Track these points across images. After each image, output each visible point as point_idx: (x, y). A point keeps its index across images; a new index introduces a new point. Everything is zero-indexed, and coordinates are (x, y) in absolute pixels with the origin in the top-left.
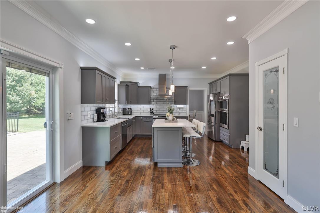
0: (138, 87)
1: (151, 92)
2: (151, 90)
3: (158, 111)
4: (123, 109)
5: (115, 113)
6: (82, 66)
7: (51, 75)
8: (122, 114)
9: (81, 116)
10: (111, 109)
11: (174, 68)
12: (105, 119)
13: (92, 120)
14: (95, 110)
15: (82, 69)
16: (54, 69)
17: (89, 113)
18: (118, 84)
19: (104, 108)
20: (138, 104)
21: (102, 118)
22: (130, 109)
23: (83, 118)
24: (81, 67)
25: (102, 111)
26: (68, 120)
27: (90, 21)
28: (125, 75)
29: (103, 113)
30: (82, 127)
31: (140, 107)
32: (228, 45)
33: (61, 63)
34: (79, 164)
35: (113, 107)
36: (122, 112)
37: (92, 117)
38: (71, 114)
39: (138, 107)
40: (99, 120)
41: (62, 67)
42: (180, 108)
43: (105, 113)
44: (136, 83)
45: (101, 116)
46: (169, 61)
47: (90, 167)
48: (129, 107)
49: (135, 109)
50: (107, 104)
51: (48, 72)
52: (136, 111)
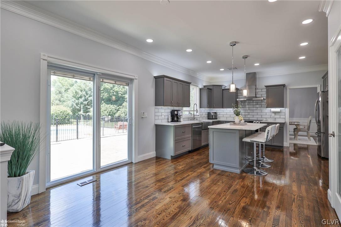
0: (223, 90)
1: (239, 94)
2: (238, 92)
3: (246, 116)
4: (208, 113)
5: (194, 116)
6: (155, 75)
7: (130, 85)
8: (207, 118)
9: (155, 116)
10: (191, 112)
11: (258, 64)
12: (179, 120)
13: (166, 120)
14: (170, 112)
15: (156, 78)
16: (132, 80)
17: (163, 114)
18: (200, 89)
19: (177, 111)
20: (223, 108)
21: (176, 119)
22: (215, 113)
23: (157, 118)
24: (154, 77)
25: (176, 113)
26: (142, 118)
27: (150, 41)
28: (211, 79)
29: (177, 115)
30: (156, 125)
31: (227, 111)
32: (303, 24)
33: (136, 76)
34: (152, 154)
35: (193, 111)
36: (206, 116)
37: (166, 117)
38: (144, 113)
39: (224, 111)
40: (173, 120)
41: (137, 78)
42: (275, 113)
43: (179, 115)
44: (221, 86)
45: (175, 117)
46: (243, 58)
47: (160, 158)
48: (215, 111)
49: (221, 114)
50: (184, 107)
51: (128, 83)
52: (222, 116)
